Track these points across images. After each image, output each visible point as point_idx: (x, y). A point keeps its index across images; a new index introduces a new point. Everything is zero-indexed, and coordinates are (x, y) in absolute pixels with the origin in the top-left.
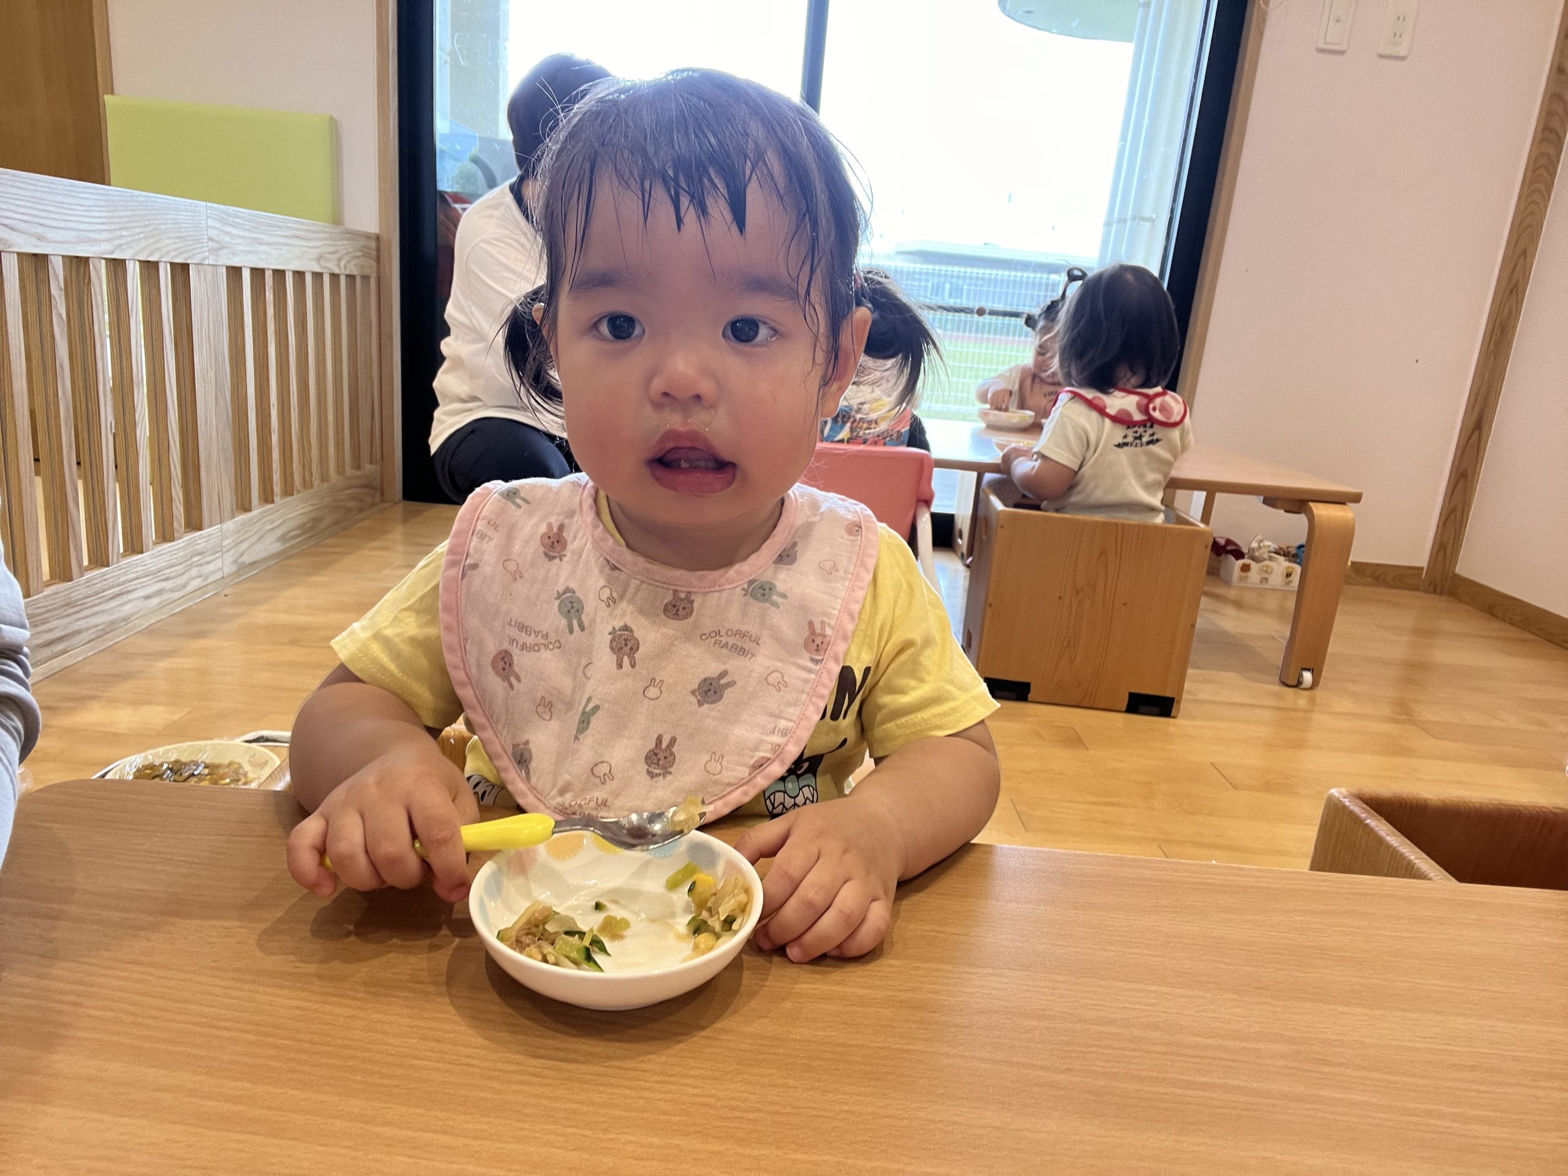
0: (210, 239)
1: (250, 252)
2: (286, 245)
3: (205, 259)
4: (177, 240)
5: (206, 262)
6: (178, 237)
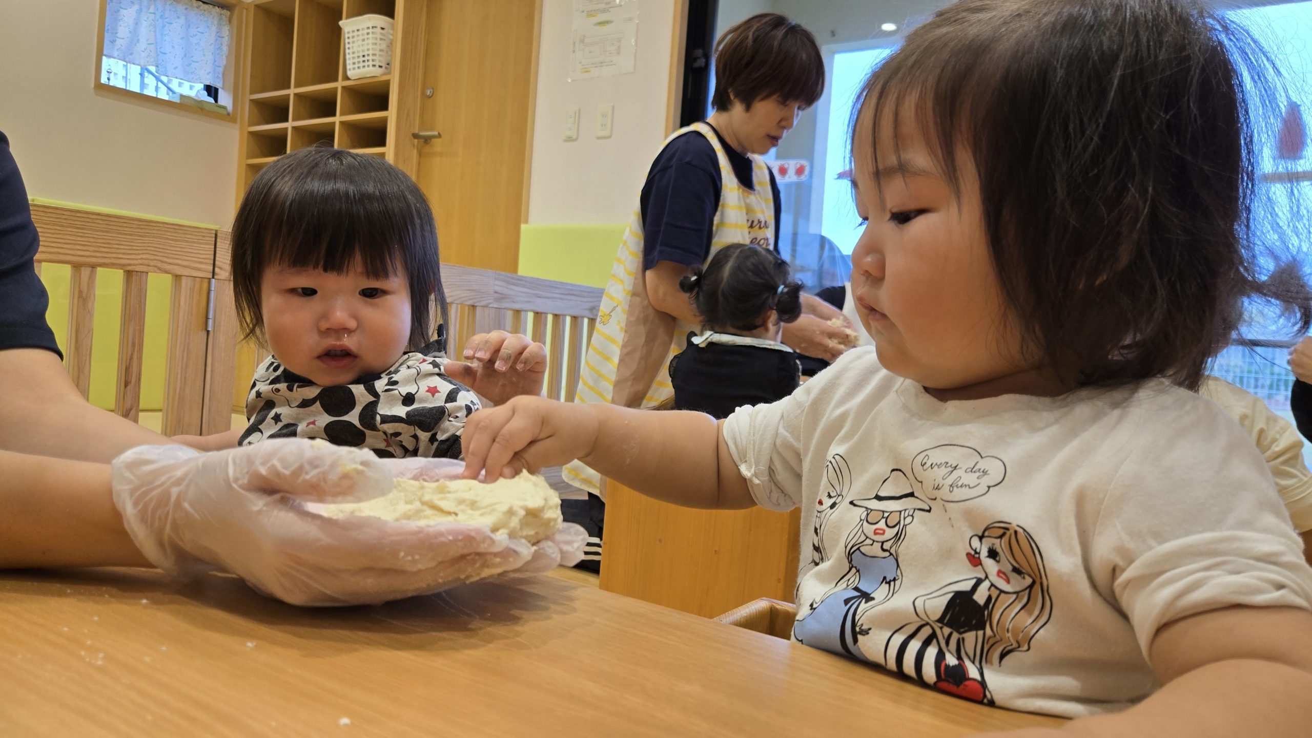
0: (496, 292)
1: (529, 302)
2: (562, 299)
3: (490, 303)
4: (468, 292)
5: (491, 306)
6: (469, 290)
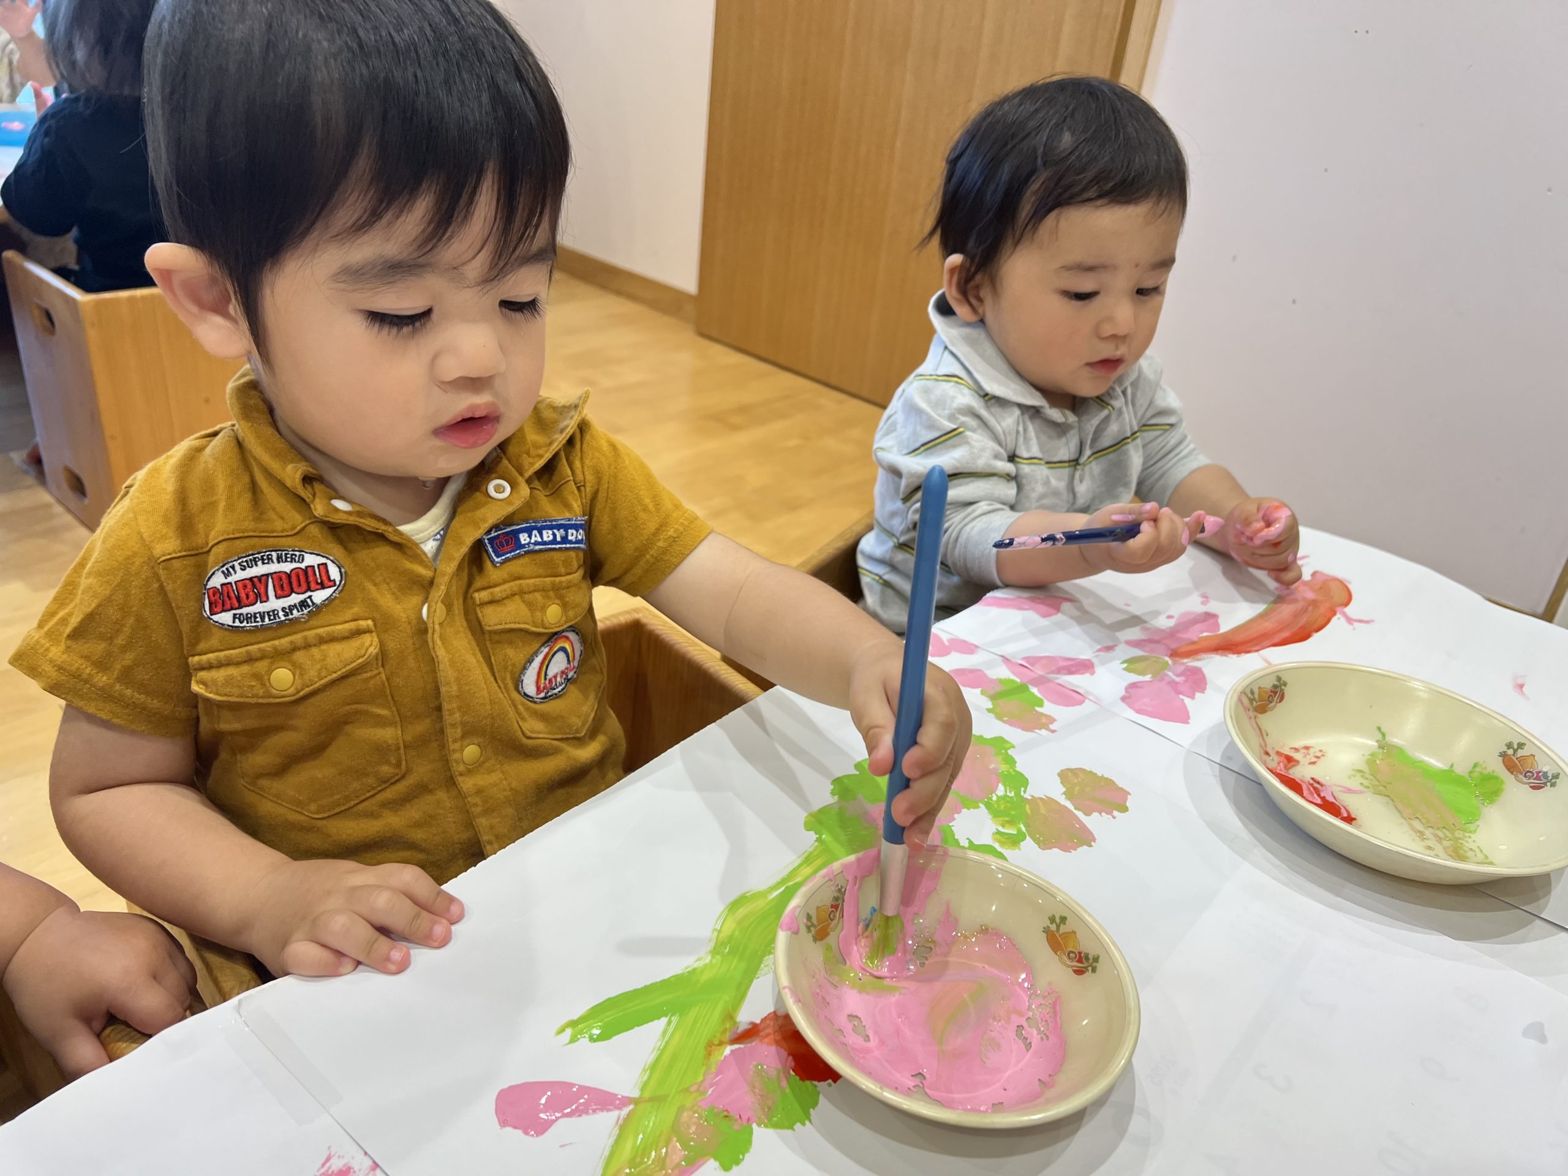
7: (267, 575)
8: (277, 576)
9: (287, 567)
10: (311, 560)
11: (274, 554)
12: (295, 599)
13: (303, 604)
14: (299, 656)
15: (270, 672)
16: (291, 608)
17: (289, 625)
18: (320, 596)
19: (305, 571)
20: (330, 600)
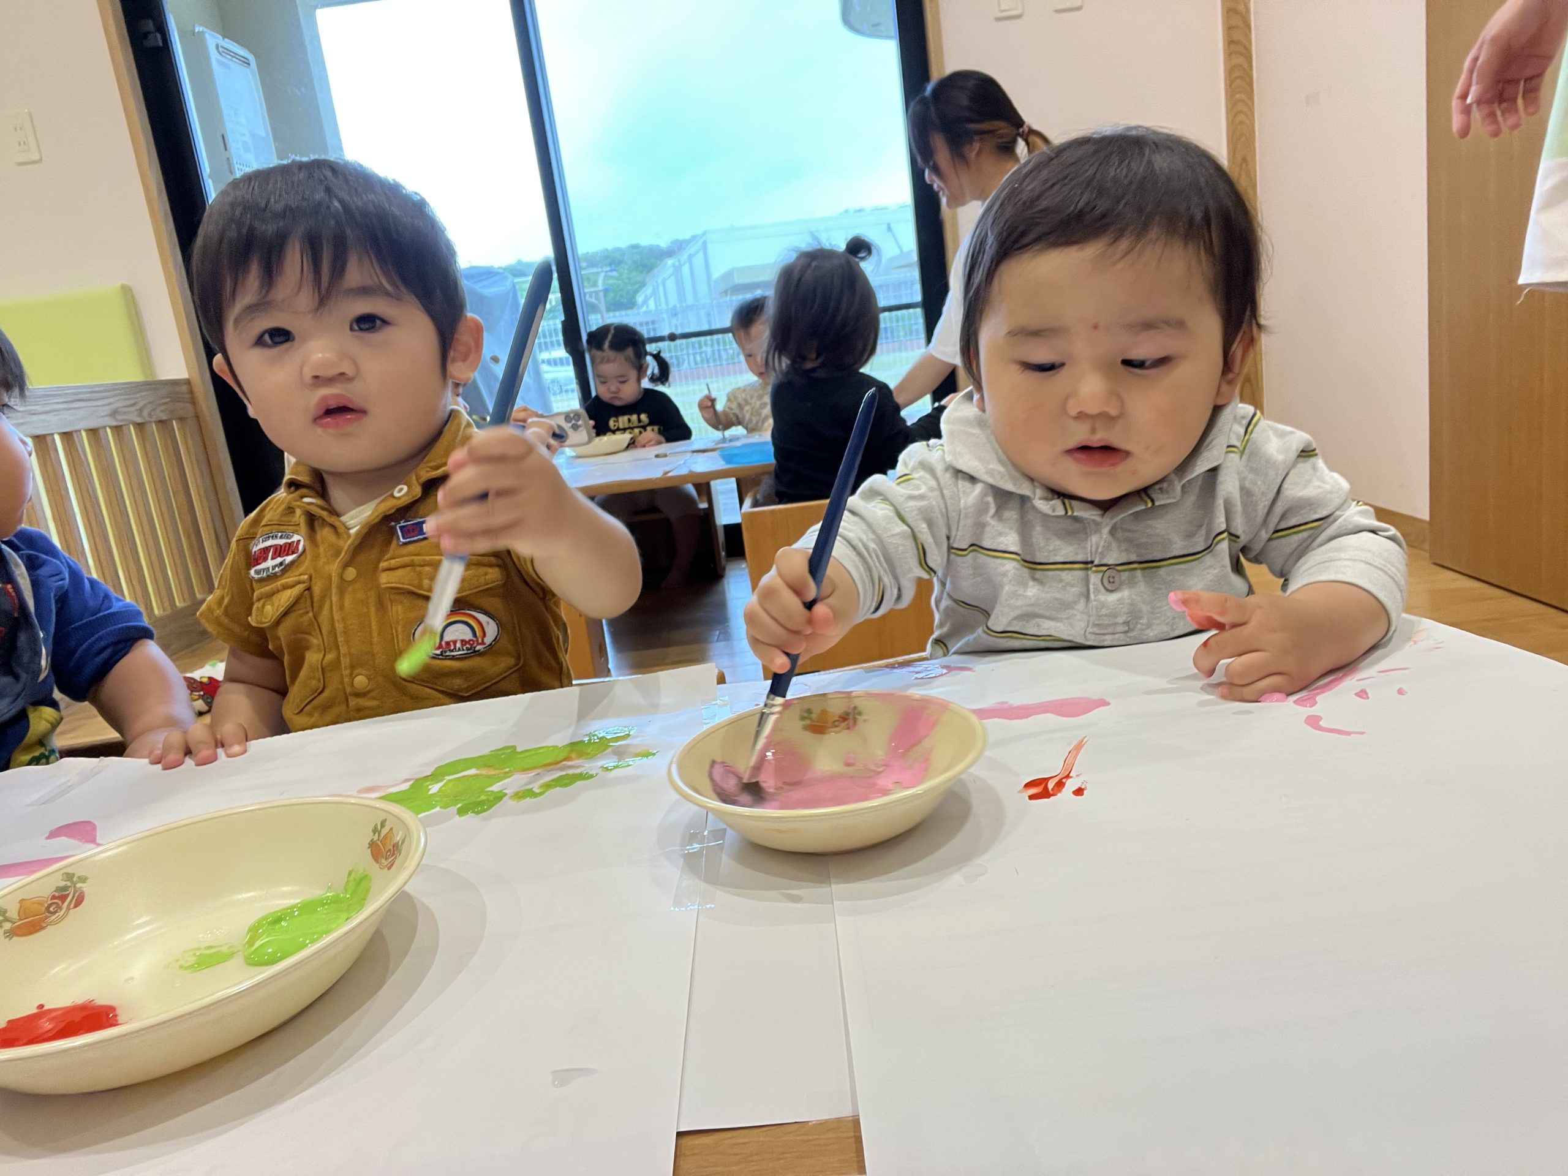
2: (67, 409)
7: (271, 546)
8: (276, 547)
9: (281, 542)
10: (296, 538)
11: (280, 534)
12: (279, 560)
13: (281, 564)
14: (274, 598)
15: (263, 606)
16: (276, 566)
17: (273, 577)
18: (289, 559)
19: (290, 544)
20: (292, 563)
